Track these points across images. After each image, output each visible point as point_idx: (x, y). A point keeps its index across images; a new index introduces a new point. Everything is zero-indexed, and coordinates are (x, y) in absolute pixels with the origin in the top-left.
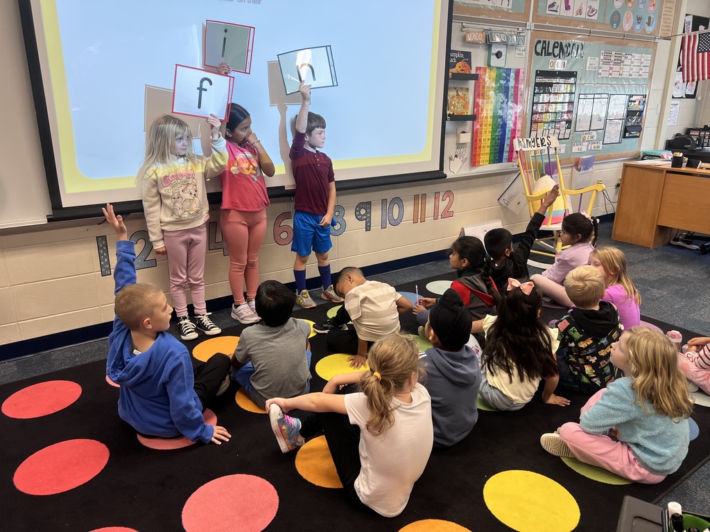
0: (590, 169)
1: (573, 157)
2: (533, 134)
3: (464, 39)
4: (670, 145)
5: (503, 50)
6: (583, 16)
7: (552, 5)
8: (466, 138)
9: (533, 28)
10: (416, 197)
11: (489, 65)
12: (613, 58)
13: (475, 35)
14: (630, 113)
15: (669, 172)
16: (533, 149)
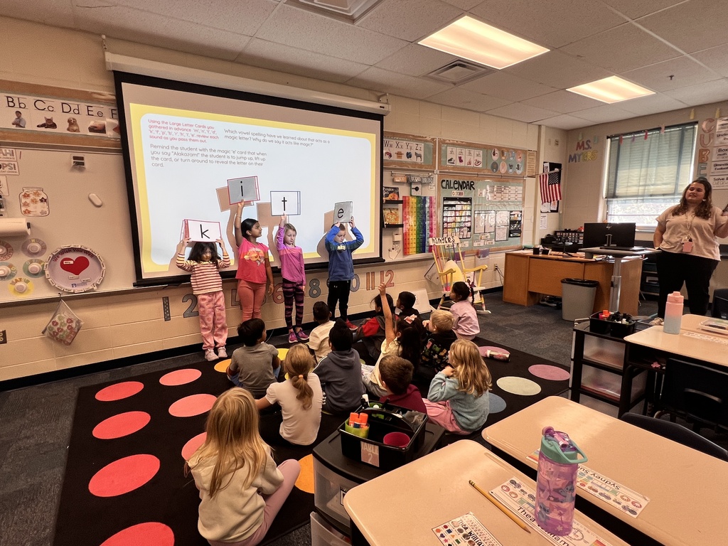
0: (487, 257)
1: (475, 250)
2: (445, 235)
3: (393, 180)
4: (543, 242)
5: (419, 186)
6: (472, 165)
7: (451, 160)
8: (399, 238)
9: (438, 173)
10: (368, 273)
11: (411, 195)
12: (495, 189)
13: (400, 178)
14: (512, 222)
15: (531, 257)
16: (443, 244)
